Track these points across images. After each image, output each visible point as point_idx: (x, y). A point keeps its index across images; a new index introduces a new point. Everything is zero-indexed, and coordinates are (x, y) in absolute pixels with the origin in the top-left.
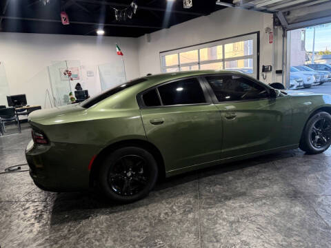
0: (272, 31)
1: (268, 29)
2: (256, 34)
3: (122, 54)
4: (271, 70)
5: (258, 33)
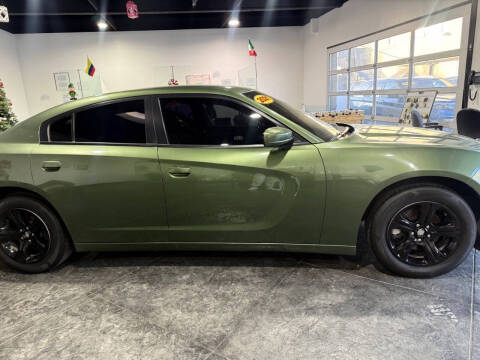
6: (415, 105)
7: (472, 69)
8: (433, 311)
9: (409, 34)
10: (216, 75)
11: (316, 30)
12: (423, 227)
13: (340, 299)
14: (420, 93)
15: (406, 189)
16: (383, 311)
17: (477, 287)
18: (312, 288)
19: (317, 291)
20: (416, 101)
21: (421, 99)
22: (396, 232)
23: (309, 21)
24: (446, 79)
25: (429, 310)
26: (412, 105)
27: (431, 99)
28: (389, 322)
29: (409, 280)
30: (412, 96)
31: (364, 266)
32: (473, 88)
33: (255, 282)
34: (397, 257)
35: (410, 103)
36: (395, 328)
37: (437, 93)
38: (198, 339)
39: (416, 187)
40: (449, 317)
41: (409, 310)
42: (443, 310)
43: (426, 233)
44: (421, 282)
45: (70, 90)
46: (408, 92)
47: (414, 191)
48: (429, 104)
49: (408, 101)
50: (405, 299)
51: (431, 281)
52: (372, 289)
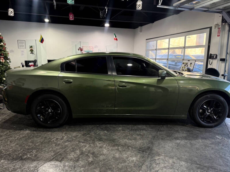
0: (220, 27)
1: (217, 25)
2: (209, 29)
3: (117, 40)
4: (216, 57)
5: (211, 28)
6: (186, 65)
7: (210, 53)
8: (218, 138)
9: (184, 37)
10: (96, 47)
11: (141, 31)
12: (210, 109)
13: (185, 135)
14: (188, 61)
15: (205, 95)
16: (201, 138)
17: (229, 131)
18: (172, 132)
19: (175, 132)
20: (187, 64)
21: (189, 63)
22: (201, 111)
23: (138, 27)
24: (192, 56)
25: (217, 137)
26: (185, 65)
27: (193, 64)
28: (205, 141)
29: (206, 128)
30: (185, 62)
31: (187, 125)
32: (211, 60)
33: (150, 130)
34: (201, 120)
35: (184, 65)
36: (208, 143)
37: (196, 61)
38: (140, 148)
39: (208, 94)
40: (224, 139)
41: (211, 138)
42: (221, 137)
43: (211, 111)
44: (210, 129)
45: (31, 49)
46: (183, 60)
47: (209, 96)
48: (192, 65)
49: (183, 63)
50: (208, 134)
51: (213, 129)
52: (194, 132)
